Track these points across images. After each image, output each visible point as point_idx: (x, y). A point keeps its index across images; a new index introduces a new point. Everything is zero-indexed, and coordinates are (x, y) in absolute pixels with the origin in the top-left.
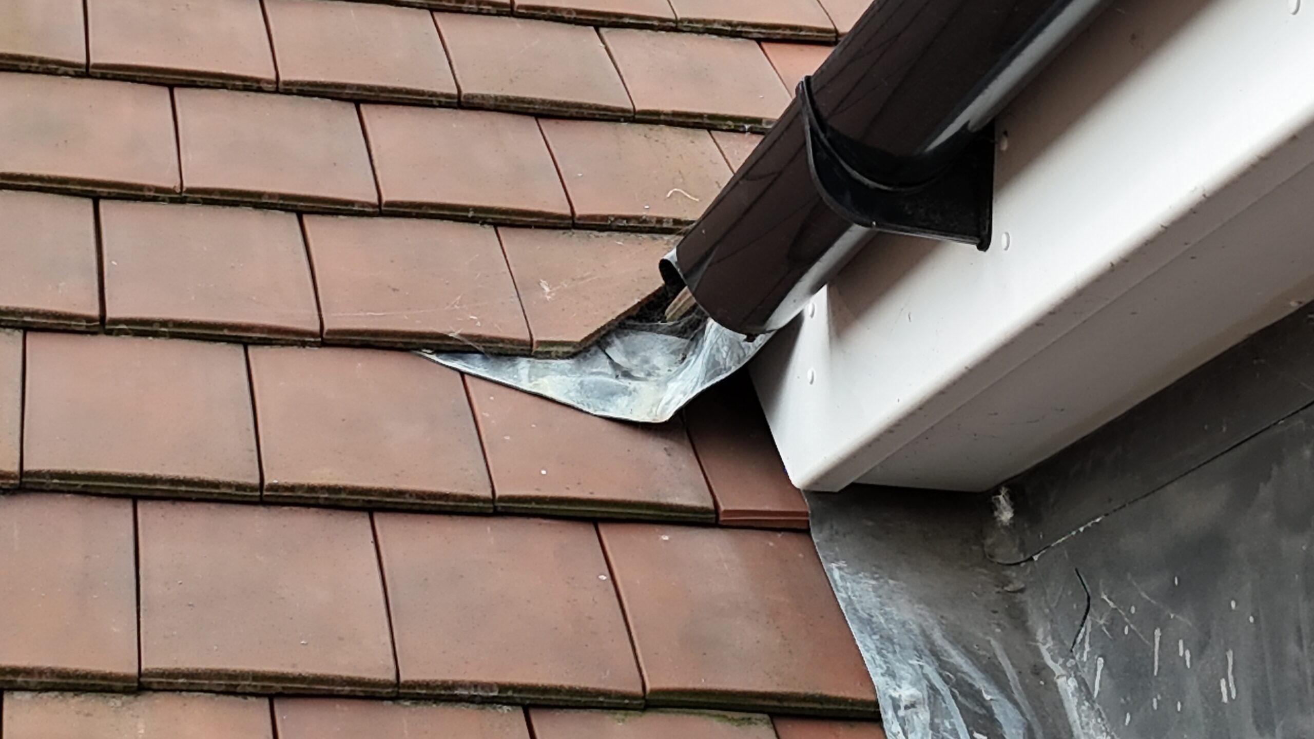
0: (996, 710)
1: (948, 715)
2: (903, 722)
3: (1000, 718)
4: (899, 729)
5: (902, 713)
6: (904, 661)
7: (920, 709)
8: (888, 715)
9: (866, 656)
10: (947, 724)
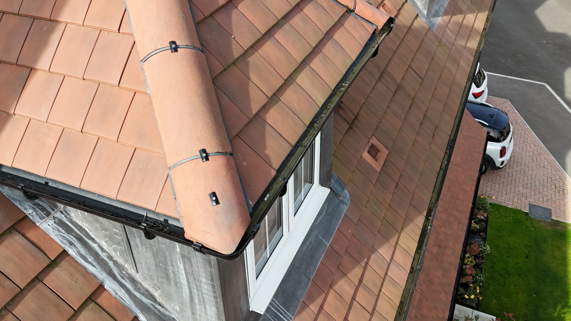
0: (44, 206)
1: (38, 212)
2: (32, 216)
3: (45, 207)
4: (32, 217)
5: (31, 215)
6: (25, 205)
7: (33, 212)
8: (29, 216)
9: (19, 207)
10: (39, 213)
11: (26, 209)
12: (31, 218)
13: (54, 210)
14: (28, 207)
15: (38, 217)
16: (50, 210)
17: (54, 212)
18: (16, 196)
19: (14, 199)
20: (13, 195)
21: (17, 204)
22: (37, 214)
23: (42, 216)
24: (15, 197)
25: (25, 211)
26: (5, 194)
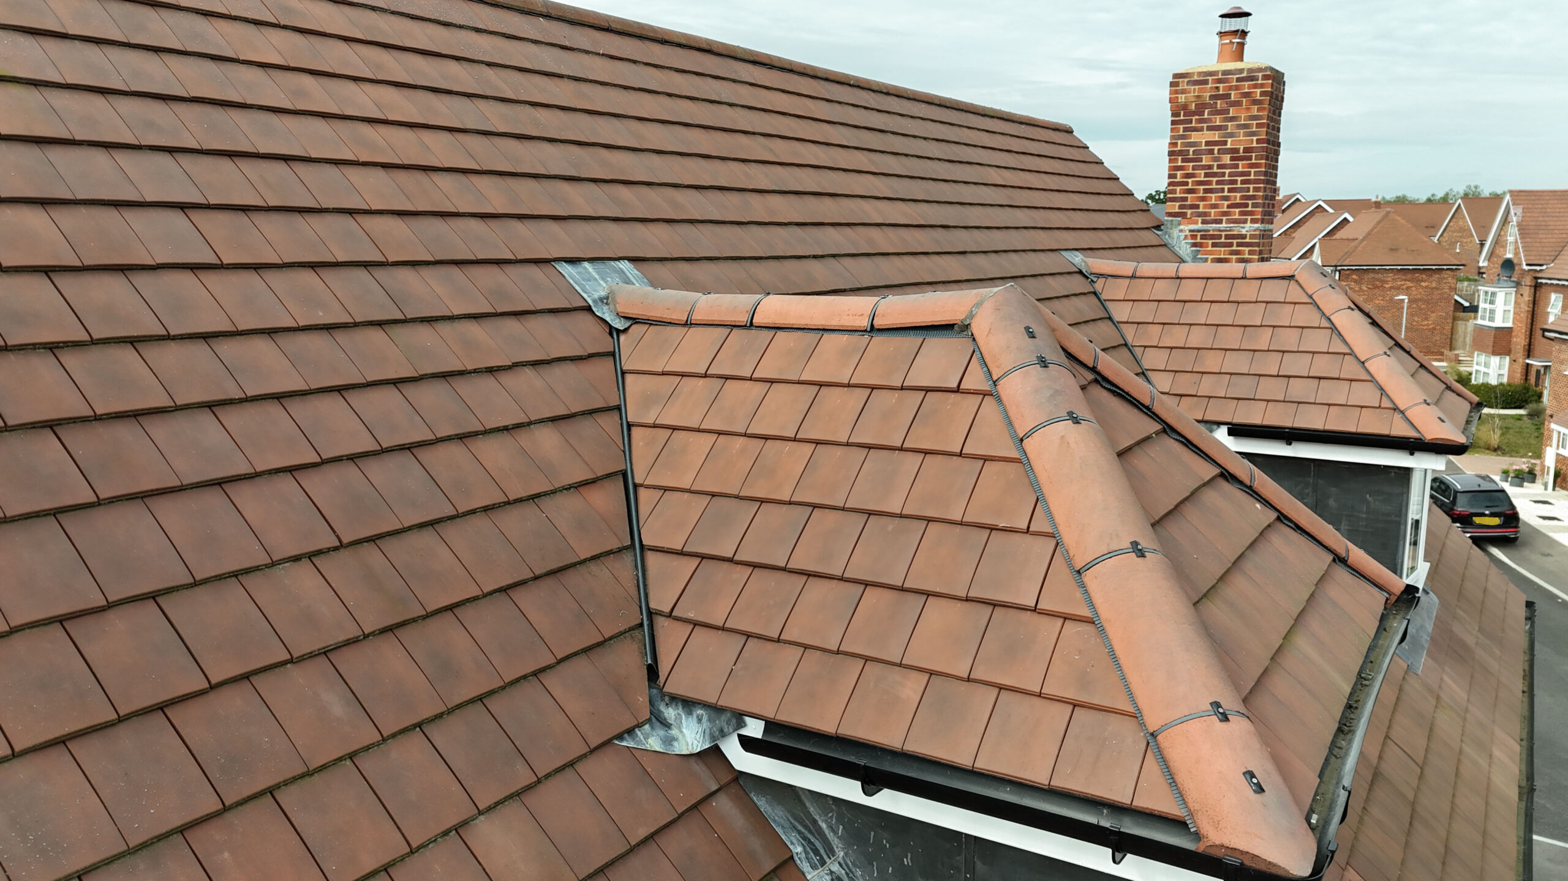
1: (809, 854)
2: (800, 859)
4: (800, 862)
5: (799, 856)
6: (789, 834)
7: (802, 853)
9: (783, 837)
10: (810, 856)
11: (792, 843)
12: (798, 862)
13: (830, 859)
14: (795, 841)
15: (808, 864)
16: (825, 857)
17: (830, 861)
18: (778, 817)
19: (775, 821)
20: (773, 814)
21: (779, 831)
22: (807, 858)
23: (815, 863)
24: (776, 818)
25: (791, 847)
26: (762, 810)
